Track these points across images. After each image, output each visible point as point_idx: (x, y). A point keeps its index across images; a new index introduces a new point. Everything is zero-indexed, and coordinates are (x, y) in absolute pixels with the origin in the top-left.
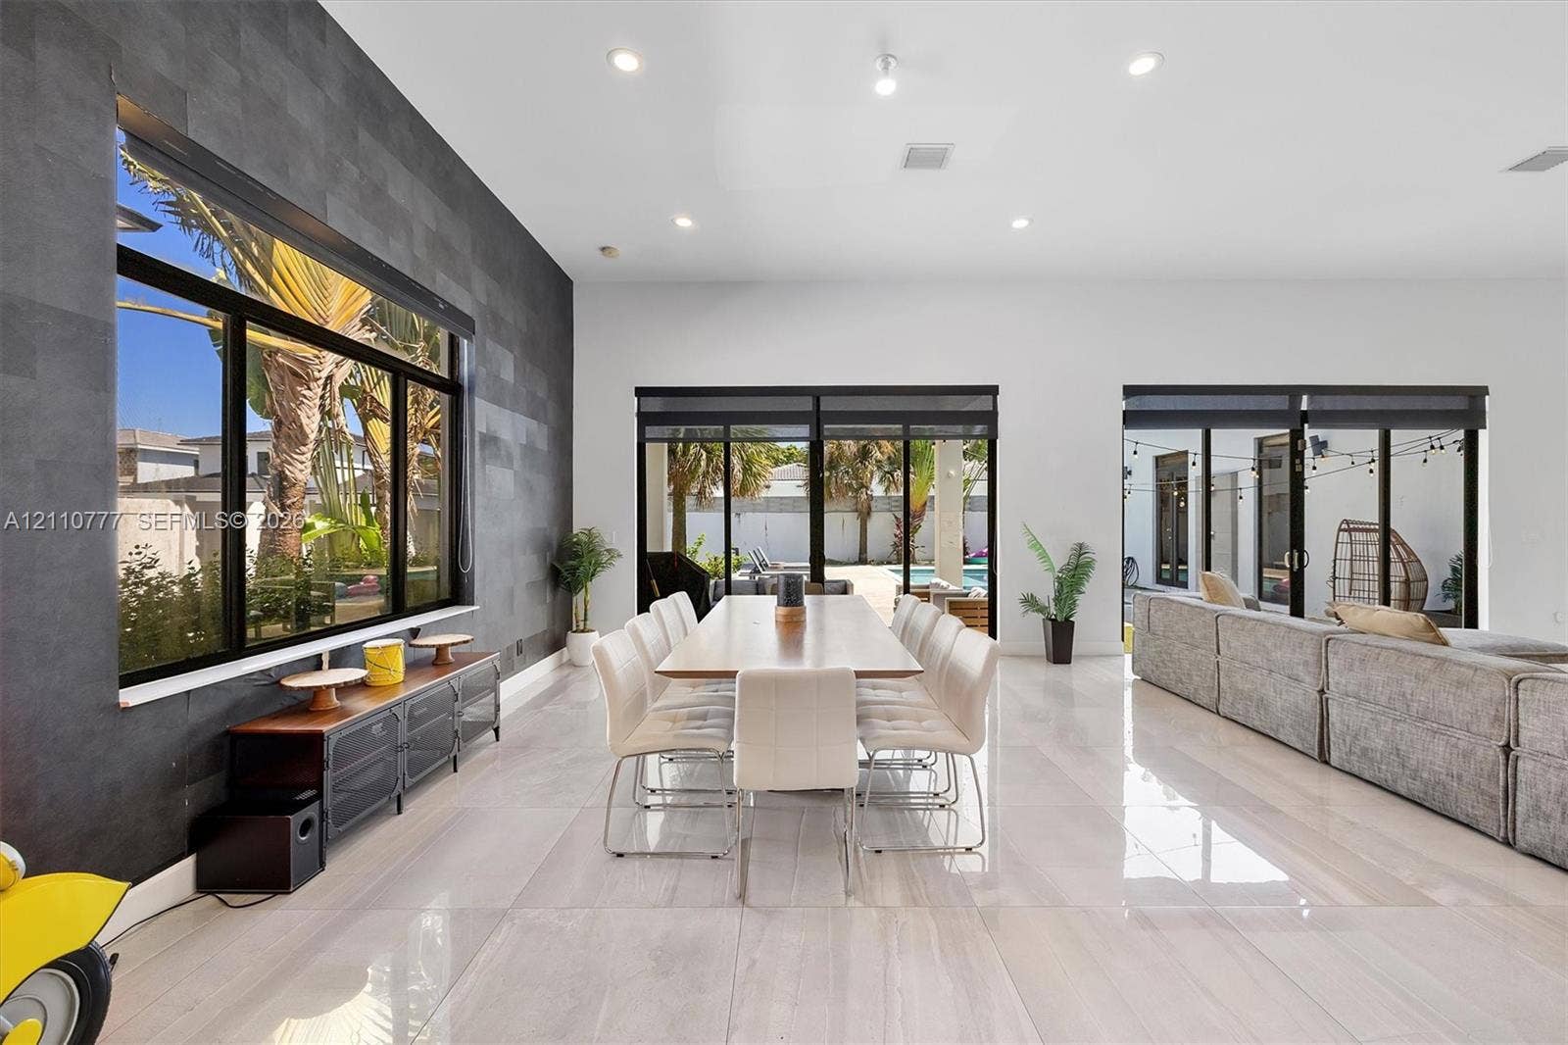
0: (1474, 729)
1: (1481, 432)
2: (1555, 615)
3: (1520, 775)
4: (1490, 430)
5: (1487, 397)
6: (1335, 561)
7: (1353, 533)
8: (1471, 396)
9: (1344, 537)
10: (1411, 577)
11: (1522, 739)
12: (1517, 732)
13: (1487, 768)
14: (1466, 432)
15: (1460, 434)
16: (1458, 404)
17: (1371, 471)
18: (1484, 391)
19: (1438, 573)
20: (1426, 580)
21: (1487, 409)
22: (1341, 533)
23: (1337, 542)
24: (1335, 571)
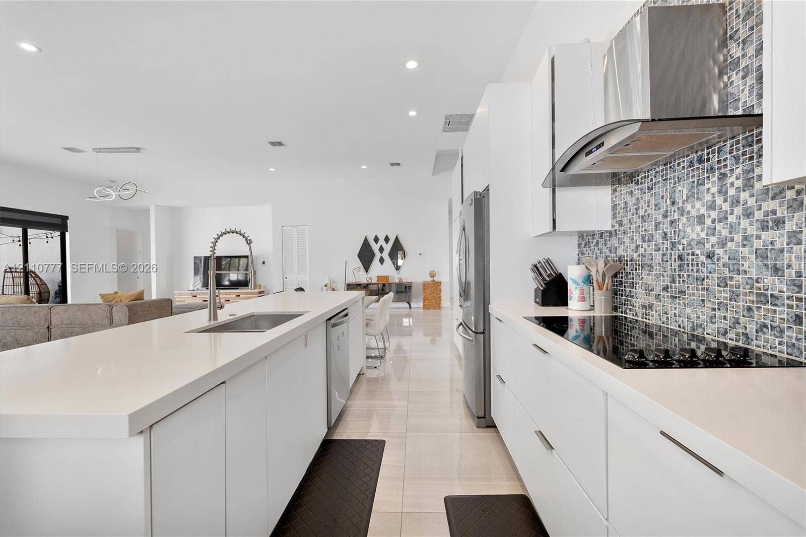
0: (40, 325)
1: (66, 233)
2: (95, 299)
3: (52, 334)
4: (70, 233)
5: (68, 221)
6: (3, 287)
7: (13, 273)
8: (63, 219)
9: (9, 275)
10: (41, 290)
11: (52, 323)
12: (51, 322)
13: (43, 335)
14: (61, 233)
15: (59, 233)
16: (58, 221)
17: (20, 245)
18: (67, 218)
19: (53, 288)
20: (49, 292)
21: (68, 224)
22: (6, 273)
23: (4, 278)
24: (3, 291)
